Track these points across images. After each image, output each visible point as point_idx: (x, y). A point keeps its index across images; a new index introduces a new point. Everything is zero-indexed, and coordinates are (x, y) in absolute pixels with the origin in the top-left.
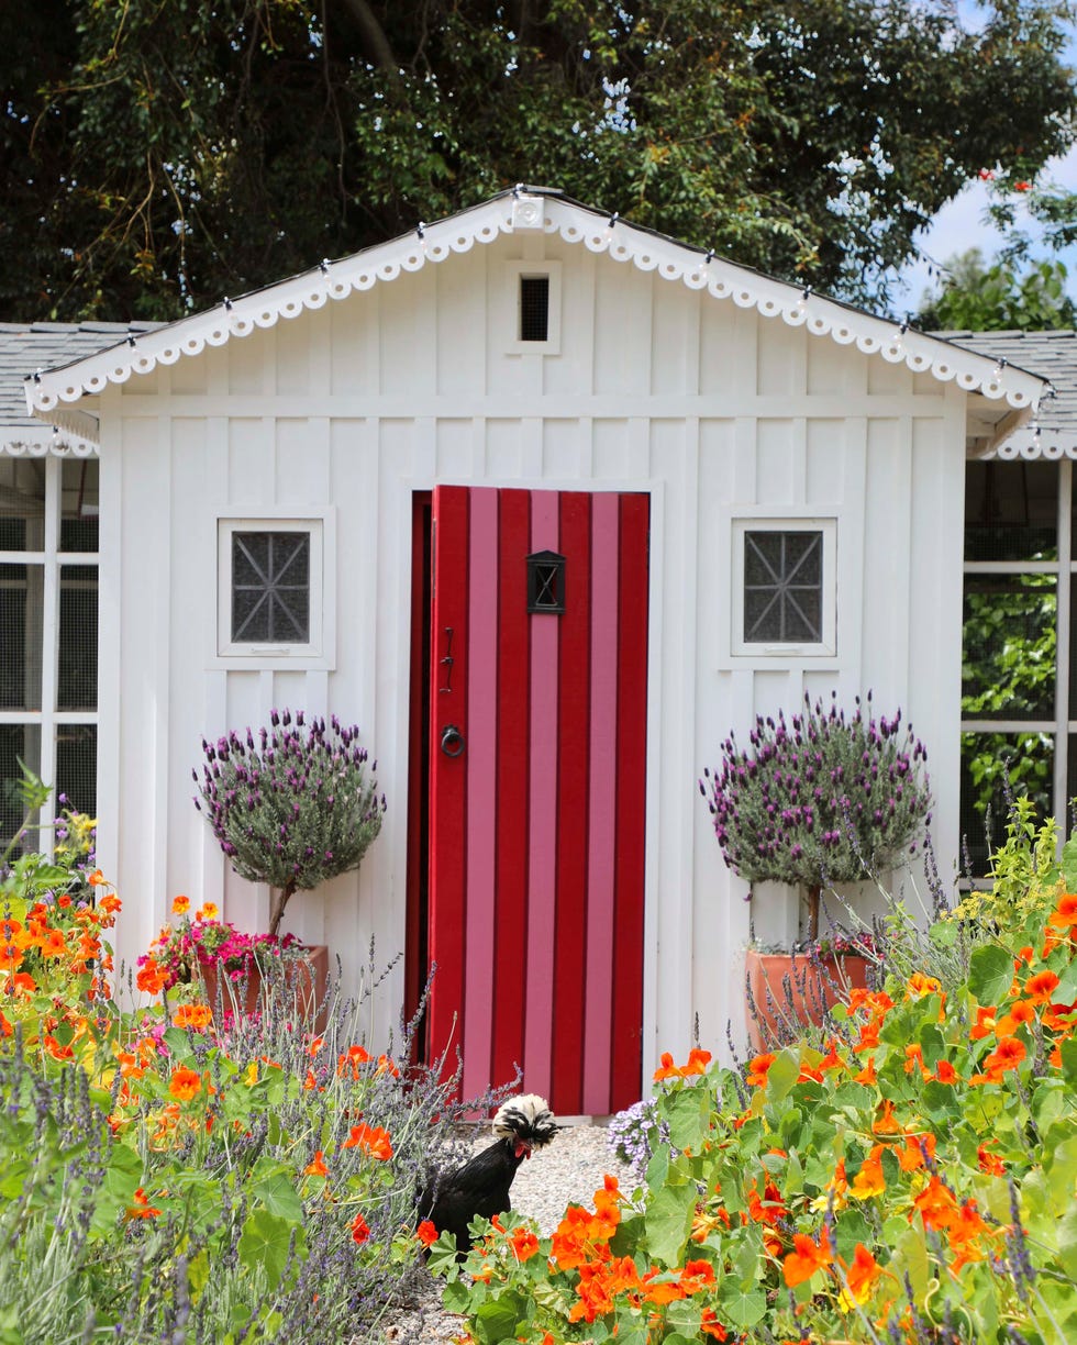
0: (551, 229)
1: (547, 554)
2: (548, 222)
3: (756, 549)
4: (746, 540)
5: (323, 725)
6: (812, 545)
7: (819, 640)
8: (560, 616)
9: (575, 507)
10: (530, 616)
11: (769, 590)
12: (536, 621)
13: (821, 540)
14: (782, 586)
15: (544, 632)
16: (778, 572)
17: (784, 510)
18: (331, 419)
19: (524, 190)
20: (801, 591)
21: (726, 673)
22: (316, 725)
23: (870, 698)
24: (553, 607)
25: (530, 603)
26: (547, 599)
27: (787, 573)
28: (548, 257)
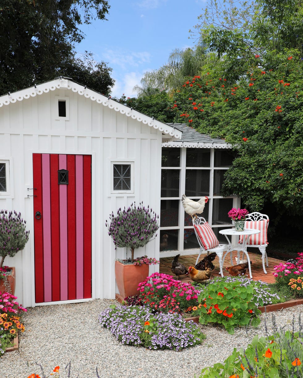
0: (69, 88)
1: (63, 170)
2: (69, 86)
3: (116, 169)
4: (114, 166)
5: (12, 213)
6: (128, 168)
7: (130, 189)
8: (67, 185)
9: (71, 158)
10: (59, 185)
11: (119, 178)
12: (61, 186)
13: (130, 167)
14: (122, 177)
15: (63, 189)
16: (121, 175)
17: (122, 160)
18: (10, 134)
19: (63, 78)
20: (126, 178)
21: (110, 197)
22: (10, 213)
23: (142, 203)
24: (65, 183)
25: (59, 182)
26: (63, 181)
27: (123, 174)
28: (65, 96)
